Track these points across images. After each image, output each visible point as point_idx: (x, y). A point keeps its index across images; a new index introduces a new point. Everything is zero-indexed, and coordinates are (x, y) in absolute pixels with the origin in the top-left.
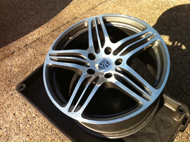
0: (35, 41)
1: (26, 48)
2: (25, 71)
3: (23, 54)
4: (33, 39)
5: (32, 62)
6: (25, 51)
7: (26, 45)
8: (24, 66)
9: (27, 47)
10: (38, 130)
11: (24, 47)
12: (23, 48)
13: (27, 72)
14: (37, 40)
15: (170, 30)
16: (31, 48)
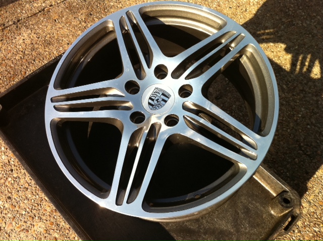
0: (35, 14)
1: (17, 27)
2: (12, 73)
3: (10, 37)
4: (31, 10)
5: (26, 57)
6: (14, 33)
7: (18, 21)
8: (10, 63)
9: (19, 25)
10: (29, 190)
11: (14, 23)
12: (11, 25)
13: (15, 75)
14: (40, 12)
15: (294, 25)
16: (27, 27)
